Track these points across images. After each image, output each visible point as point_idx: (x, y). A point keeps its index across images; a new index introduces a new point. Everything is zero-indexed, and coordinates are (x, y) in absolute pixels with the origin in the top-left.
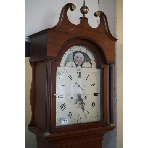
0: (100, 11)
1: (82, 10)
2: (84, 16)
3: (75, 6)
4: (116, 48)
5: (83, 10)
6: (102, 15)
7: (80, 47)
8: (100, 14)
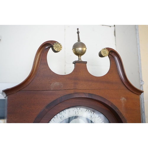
0: (108, 49)
1: (75, 50)
2: (79, 58)
3: (60, 44)
4: (144, 102)
5: (77, 49)
6: (113, 54)
7: (78, 108)
8: (107, 52)
